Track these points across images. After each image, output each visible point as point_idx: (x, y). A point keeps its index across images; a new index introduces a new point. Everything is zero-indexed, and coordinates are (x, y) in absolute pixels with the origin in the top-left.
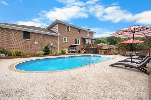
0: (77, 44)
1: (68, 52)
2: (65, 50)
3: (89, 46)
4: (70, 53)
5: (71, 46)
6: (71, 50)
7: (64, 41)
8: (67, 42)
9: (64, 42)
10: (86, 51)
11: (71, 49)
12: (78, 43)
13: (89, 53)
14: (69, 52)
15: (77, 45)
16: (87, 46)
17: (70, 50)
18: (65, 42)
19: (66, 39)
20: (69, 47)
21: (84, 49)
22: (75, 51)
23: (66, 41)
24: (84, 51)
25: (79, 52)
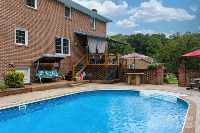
0: (60, 52)
1: (31, 80)
2: (23, 76)
3: (97, 59)
4: (38, 82)
5: (44, 60)
6: (42, 72)
7: (17, 42)
8: (26, 44)
9: (16, 46)
10: (90, 75)
11: (41, 68)
12: (64, 48)
13: (100, 81)
14: (35, 80)
15: (62, 55)
16: (93, 61)
17: (41, 74)
18: (22, 46)
19: (24, 35)
20: (36, 62)
21: (84, 68)
22: (57, 75)
23: (24, 42)
24: (84, 73)
25: (69, 77)
